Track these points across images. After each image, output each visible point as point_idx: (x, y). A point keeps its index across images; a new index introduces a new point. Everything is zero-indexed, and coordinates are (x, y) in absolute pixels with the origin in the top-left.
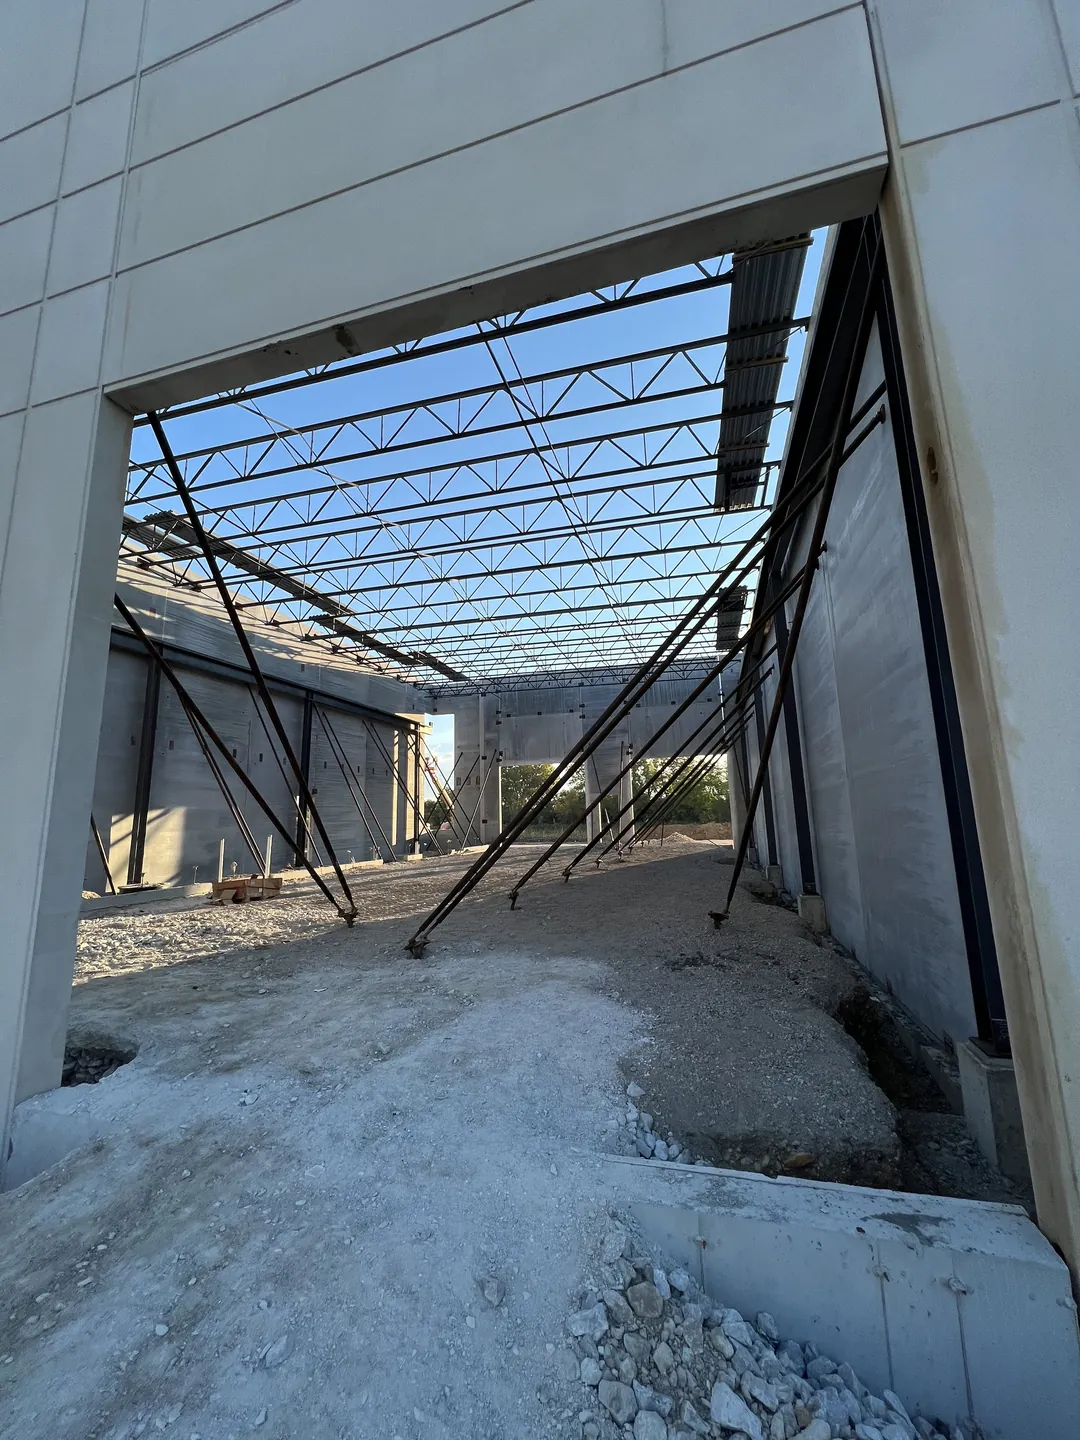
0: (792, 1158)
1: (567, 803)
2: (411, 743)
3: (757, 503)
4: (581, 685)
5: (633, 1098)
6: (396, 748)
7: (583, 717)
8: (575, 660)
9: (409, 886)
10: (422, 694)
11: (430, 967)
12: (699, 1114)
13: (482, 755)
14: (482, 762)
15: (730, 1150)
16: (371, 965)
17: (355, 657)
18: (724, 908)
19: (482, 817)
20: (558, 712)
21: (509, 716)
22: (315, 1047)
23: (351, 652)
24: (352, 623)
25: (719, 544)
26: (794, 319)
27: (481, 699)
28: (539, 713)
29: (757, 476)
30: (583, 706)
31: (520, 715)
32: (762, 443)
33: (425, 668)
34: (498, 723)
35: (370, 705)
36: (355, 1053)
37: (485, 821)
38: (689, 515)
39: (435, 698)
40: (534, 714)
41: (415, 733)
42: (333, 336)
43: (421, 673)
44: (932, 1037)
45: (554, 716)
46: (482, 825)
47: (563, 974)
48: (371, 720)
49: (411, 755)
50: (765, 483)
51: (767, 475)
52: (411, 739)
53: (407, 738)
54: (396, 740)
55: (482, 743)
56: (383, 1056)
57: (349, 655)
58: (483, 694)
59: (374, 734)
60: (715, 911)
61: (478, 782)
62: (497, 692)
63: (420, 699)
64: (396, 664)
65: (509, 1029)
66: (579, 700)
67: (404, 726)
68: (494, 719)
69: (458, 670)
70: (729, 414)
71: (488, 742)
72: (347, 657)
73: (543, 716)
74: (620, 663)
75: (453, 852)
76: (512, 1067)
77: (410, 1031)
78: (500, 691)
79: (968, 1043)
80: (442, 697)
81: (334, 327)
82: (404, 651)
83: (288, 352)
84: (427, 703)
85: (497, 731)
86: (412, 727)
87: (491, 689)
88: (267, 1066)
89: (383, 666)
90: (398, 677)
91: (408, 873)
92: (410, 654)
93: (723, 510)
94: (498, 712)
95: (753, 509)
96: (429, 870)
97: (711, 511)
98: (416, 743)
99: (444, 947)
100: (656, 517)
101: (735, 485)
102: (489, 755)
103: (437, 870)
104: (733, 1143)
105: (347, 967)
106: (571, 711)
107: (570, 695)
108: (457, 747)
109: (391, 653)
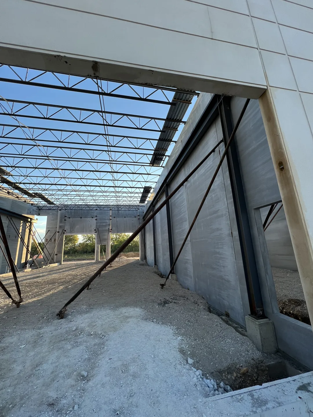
0: (242, 371)
1: (81, 247)
2: (28, 226)
3: (160, 165)
4: (97, 210)
5: (191, 364)
6: (21, 228)
7: (96, 220)
8: (97, 202)
9: (32, 283)
10: (35, 208)
11: (71, 321)
12: (212, 363)
13: (58, 231)
14: (57, 233)
15: (224, 374)
16: (40, 326)
17: (7, 192)
18: (164, 282)
19: (56, 253)
20: (88, 218)
21: (69, 218)
22: (47, 385)
23: (5, 190)
24: (10, 179)
25: (150, 174)
26: (182, 121)
27: (59, 211)
28: (81, 218)
29: (162, 158)
30: (97, 216)
31: (74, 218)
32: (166, 150)
33: (38, 199)
34: (65, 220)
35: (12, 211)
36: (71, 381)
37: (56, 255)
38: (143, 165)
39: (40, 210)
40: (79, 218)
41: (30, 222)
42: (92, 64)
43: (37, 201)
44: (222, 313)
45: (86, 219)
46: (55, 256)
47: (131, 315)
48: (11, 216)
49: (27, 230)
50: (164, 160)
51: (165, 158)
52: (28, 224)
53: (26, 224)
54: (22, 224)
55: (58, 227)
56: (85, 379)
57: (4, 190)
58: (60, 210)
59: (12, 222)
60: (161, 284)
61: (55, 241)
62: (66, 209)
63: (33, 210)
64: (26, 196)
65: (132, 347)
66: (95, 214)
67: (25, 220)
68: (64, 219)
69: (52, 201)
70: (160, 140)
71: (60, 227)
72: (4, 192)
73: (82, 219)
74: (111, 204)
75: (44, 267)
76: (147, 366)
77: (89, 359)
78: (67, 209)
79: (248, 316)
80: (43, 210)
81: (93, 61)
82: (31, 192)
83: (66, 62)
84: (36, 211)
85: (65, 223)
86: (29, 220)
87: (64, 208)
88: (22, 409)
89: (20, 196)
90: (25, 201)
91: (28, 277)
92: (33, 193)
93: (152, 165)
94: (65, 217)
95: (159, 166)
96: (37, 275)
97: (148, 165)
98: (30, 226)
99: (72, 311)
100: (135, 163)
101: (156, 159)
102: (61, 231)
103: (41, 275)
104: (224, 371)
105: (29, 329)
106: (92, 218)
107: (92, 212)
108: (47, 228)
109: (25, 192)
